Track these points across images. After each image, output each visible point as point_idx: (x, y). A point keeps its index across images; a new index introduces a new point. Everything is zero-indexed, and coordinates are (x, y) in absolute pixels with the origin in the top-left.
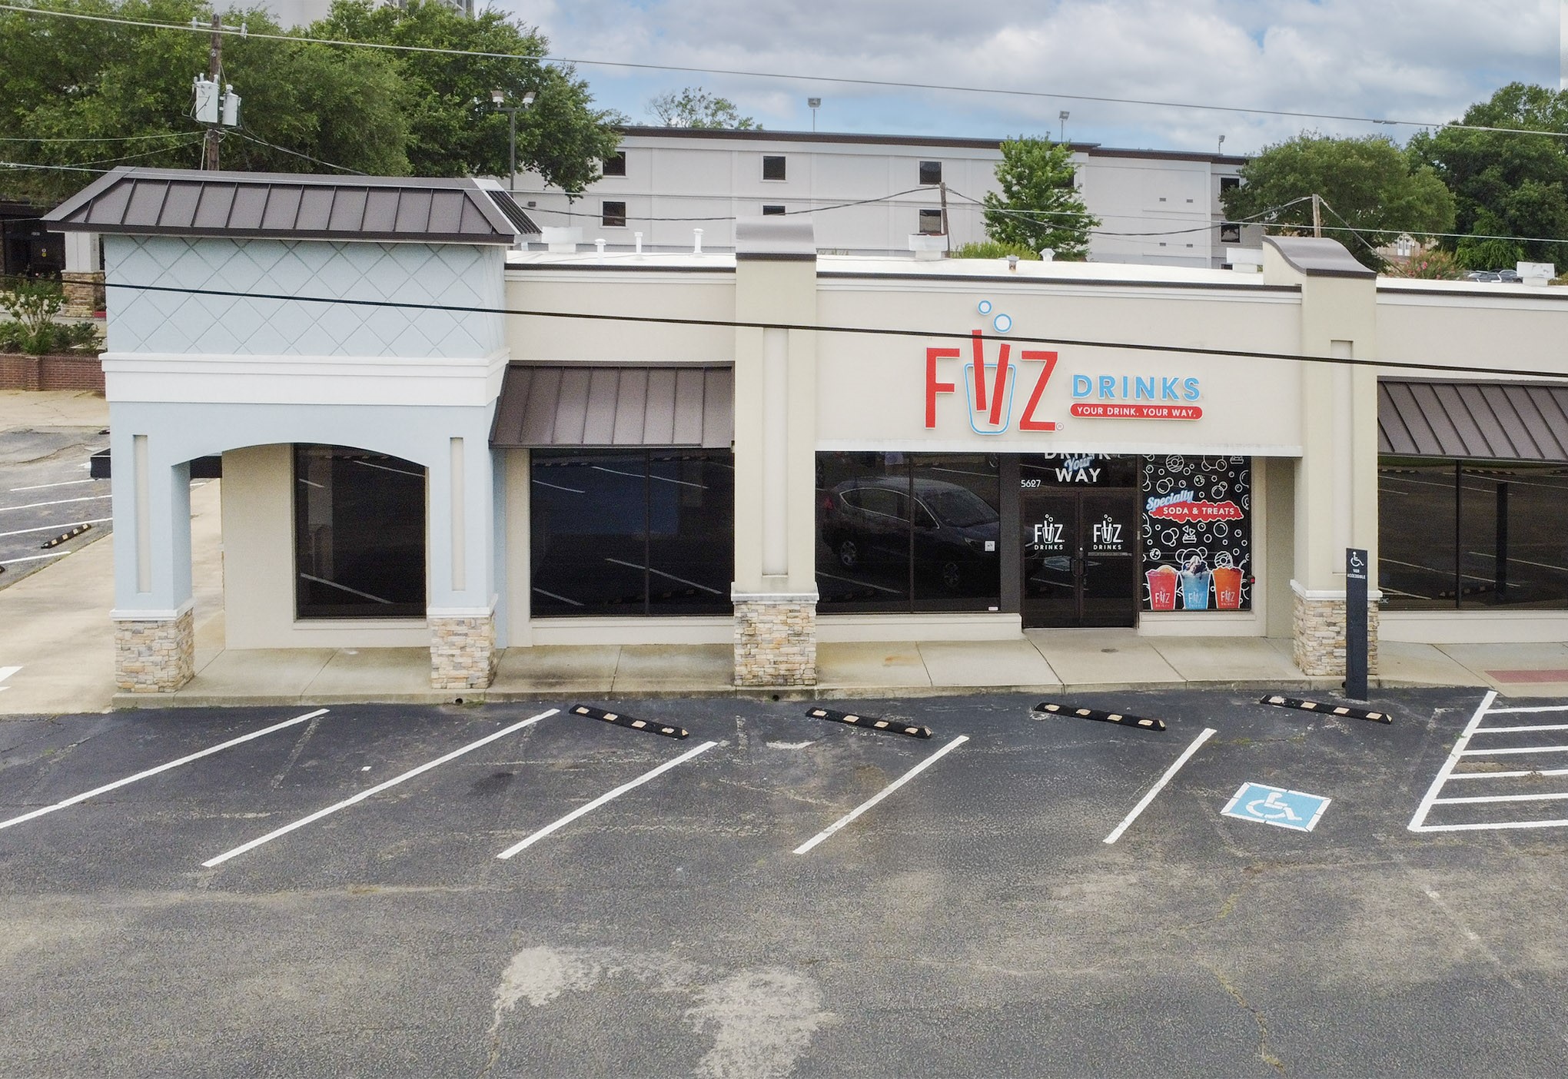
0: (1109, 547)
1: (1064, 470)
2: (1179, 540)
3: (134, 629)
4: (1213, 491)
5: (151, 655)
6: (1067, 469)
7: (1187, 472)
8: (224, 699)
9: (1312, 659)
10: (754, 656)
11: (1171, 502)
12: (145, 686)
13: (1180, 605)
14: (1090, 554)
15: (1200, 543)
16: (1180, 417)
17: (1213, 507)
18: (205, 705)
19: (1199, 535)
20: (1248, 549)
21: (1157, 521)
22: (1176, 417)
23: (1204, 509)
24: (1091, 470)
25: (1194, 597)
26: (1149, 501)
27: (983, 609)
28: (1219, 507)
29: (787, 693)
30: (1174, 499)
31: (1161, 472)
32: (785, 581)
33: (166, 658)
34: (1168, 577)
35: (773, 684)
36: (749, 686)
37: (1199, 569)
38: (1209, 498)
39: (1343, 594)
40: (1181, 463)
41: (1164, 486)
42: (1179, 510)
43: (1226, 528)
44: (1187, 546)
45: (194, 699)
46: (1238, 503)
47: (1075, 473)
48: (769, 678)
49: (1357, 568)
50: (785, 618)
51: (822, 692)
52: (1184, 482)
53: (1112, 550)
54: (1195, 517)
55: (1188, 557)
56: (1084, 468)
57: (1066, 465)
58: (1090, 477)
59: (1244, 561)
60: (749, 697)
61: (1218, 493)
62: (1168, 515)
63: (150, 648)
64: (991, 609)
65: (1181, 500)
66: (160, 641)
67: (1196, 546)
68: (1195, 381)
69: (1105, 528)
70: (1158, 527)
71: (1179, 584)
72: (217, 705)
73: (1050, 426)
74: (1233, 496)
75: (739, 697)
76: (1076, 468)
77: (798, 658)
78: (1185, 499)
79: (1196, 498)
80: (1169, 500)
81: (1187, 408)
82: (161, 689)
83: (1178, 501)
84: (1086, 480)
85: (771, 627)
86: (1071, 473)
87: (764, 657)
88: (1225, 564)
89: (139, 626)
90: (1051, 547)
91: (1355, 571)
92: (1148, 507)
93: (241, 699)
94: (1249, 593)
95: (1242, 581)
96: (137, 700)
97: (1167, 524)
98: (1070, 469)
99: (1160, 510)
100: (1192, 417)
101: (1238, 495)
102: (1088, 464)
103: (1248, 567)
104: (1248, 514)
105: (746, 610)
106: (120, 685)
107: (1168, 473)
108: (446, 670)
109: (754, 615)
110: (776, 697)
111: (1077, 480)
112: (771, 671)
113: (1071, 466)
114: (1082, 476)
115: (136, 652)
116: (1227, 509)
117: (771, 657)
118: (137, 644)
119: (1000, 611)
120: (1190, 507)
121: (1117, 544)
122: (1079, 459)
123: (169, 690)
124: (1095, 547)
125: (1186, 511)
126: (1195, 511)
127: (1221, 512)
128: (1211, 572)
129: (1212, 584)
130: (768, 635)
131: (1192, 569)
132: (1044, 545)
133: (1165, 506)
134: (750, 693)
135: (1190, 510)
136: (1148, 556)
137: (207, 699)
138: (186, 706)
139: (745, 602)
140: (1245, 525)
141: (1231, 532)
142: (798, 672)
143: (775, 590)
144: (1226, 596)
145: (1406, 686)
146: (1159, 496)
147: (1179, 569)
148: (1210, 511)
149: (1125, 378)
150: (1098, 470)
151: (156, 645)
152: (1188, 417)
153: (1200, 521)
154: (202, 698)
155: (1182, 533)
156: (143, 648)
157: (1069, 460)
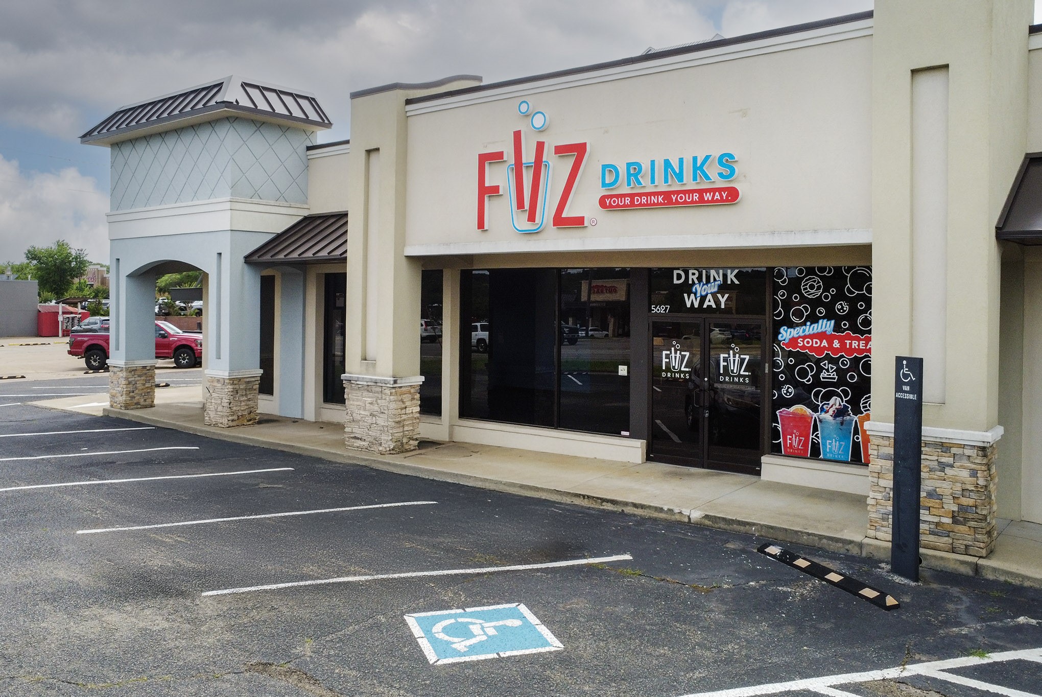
0: (736, 379)
2: (816, 377)
4: (859, 321)
7: (827, 297)
11: (807, 333)
13: (815, 453)
14: (715, 386)
15: (842, 382)
17: (859, 339)
19: (841, 372)
21: (790, 354)
23: (848, 342)
25: (832, 446)
26: (782, 330)
30: (811, 329)
31: (796, 298)
34: (803, 418)
37: (840, 413)
40: (819, 288)
41: (799, 314)
44: (825, 385)
52: (823, 310)
53: (739, 383)
54: (836, 351)
55: (827, 397)
57: (694, 290)
61: (866, 322)
62: (804, 347)
64: (623, 433)
65: (819, 330)
67: (837, 385)
69: (732, 358)
70: (791, 361)
71: (815, 429)
76: (704, 293)
79: (837, 328)
80: (804, 331)
83: (815, 331)
84: (714, 306)
86: (698, 299)
90: (677, 376)
92: (780, 337)
97: (802, 358)
98: (698, 295)
99: (793, 341)
102: (716, 289)
107: (804, 299)
114: (710, 302)
119: (630, 436)
120: (830, 338)
121: (745, 377)
124: (721, 379)
125: (825, 343)
126: (836, 344)
128: (857, 418)
129: (858, 433)
131: (831, 412)
132: (671, 372)
133: (800, 337)
135: (830, 343)
136: (780, 394)
146: (791, 325)
147: (815, 411)
148: (855, 344)
150: (726, 296)
155: (820, 370)
157: (697, 286)
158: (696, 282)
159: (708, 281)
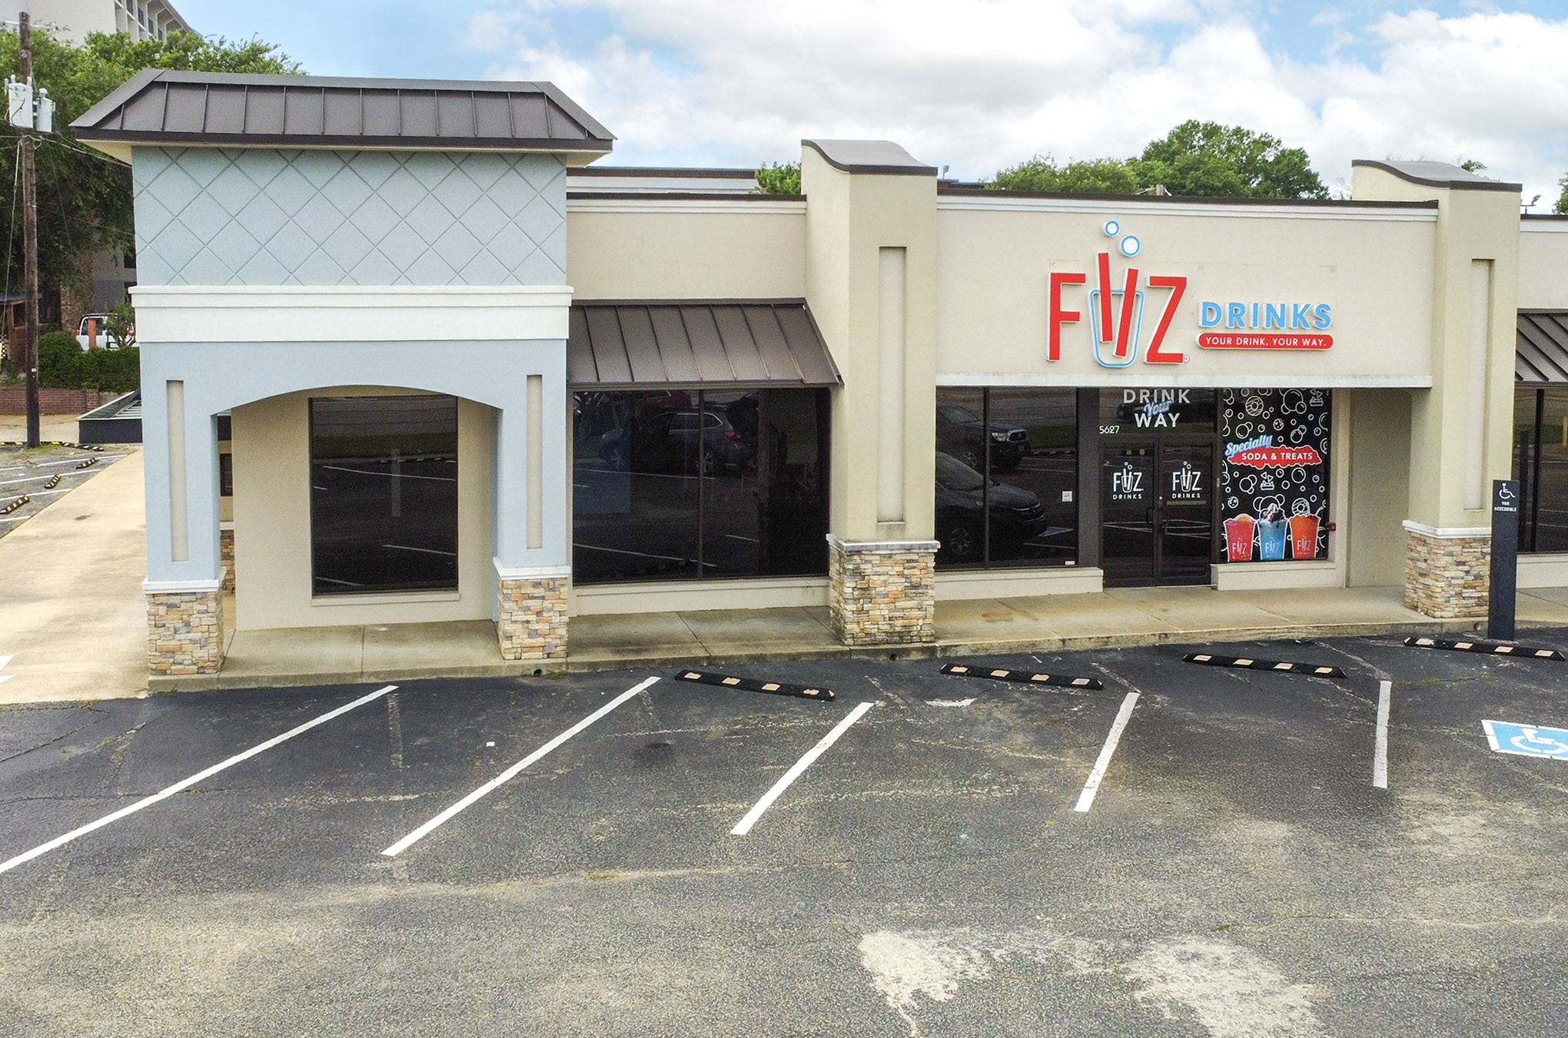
0: (1188, 496)
1: (1143, 415)
2: (1257, 487)
3: (169, 602)
4: (1292, 435)
5: (188, 632)
6: (1146, 414)
7: (1266, 415)
8: (275, 679)
9: (1439, 600)
10: (868, 612)
11: (1249, 448)
12: (181, 667)
13: (1256, 555)
14: (1169, 503)
15: (1278, 489)
16: (1310, 346)
17: (1291, 452)
18: (253, 685)
19: (1277, 482)
20: (1326, 496)
21: (1236, 468)
22: (1306, 347)
23: (1283, 454)
24: (1170, 415)
25: (1270, 547)
26: (1228, 446)
27: (1060, 564)
28: (1297, 452)
29: (907, 652)
30: (1253, 444)
31: (1241, 416)
32: (902, 528)
33: (206, 635)
34: (1246, 526)
35: (888, 643)
36: (862, 645)
37: (1277, 517)
38: (1288, 442)
39: (1487, 530)
40: (1260, 407)
41: (1243, 431)
42: (1257, 457)
43: (1304, 473)
44: (1264, 494)
45: (241, 680)
46: (1317, 447)
47: (1154, 418)
48: (883, 636)
49: (1506, 500)
50: (901, 569)
51: (945, 649)
52: (1263, 427)
53: (1191, 499)
54: (1273, 462)
55: (1266, 504)
56: (1163, 413)
57: (1145, 410)
58: (1169, 421)
59: (1321, 508)
60: (865, 657)
61: (1297, 436)
62: (1247, 461)
63: (187, 624)
64: (1068, 563)
65: (1260, 445)
66: (199, 615)
67: (1274, 493)
68: (1328, 308)
69: (1184, 475)
70: (1236, 474)
71: (1256, 534)
72: (267, 685)
73: (1177, 358)
74: (1311, 440)
75: (854, 657)
76: (1155, 413)
77: (915, 613)
78: (1263, 444)
79: (1275, 443)
80: (1247, 446)
81: (1317, 337)
82: (201, 670)
83: (1257, 446)
84: (1165, 426)
85: (886, 579)
86: (1150, 418)
87: (878, 612)
88: (1302, 510)
89: (176, 600)
90: (1130, 497)
91: (1503, 503)
92: (1226, 453)
93: (295, 678)
94: (1325, 541)
95: (1319, 528)
96: (176, 683)
97: (1245, 470)
98: (1150, 414)
99: (1238, 455)
100: (1322, 347)
101: (1318, 439)
102: (1167, 409)
103: (1325, 514)
104: (1327, 459)
105: (859, 561)
106: (154, 666)
107: (1247, 418)
108: (522, 638)
109: (869, 566)
110: (893, 655)
111: (1156, 426)
112: (886, 628)
113: (1150, 410)
114: (1161, 421)
115: (172, 629)
116: (1305, 454)
117: (885, 612)
118: (173, 620)
119: (1077, 565)
120: (1269, 452)
121: (1196, 492)
122: (1158, 403)
123: (210, 671)
124: (1174, 496)
125: (1264, 456)
126: (1274, 457)
127: (1299, 457)
128: (1288, 520)
129: (1289, 533)
130: (883, 589)
131: (1269, 518)
132: (1123, 494)
133: (1244, 452)
134: (866, 652)
135: (1269, 456)
136: (1226, 506)
137: (256, 679)
138: (232, 688)
139: (859, 552)
140: (1325, 469)
141: (1309, 477)
142: (915, 628)
143: (890, 538)
144: (1302, 545)
145: (1538, 626)
146: (1238, 442)
147: (1256, 517)
148: (1288, 456)
149: (1256, 305)
150: (1178, 415)
151: (194, 621)
152: (1318, 347)
153: (1278, 467)
154: (250, 679)
155: (1260, 480)
156: (179, 624)
157: (1149, 405)
158: (1148, 401)
159: (1159, 400)
